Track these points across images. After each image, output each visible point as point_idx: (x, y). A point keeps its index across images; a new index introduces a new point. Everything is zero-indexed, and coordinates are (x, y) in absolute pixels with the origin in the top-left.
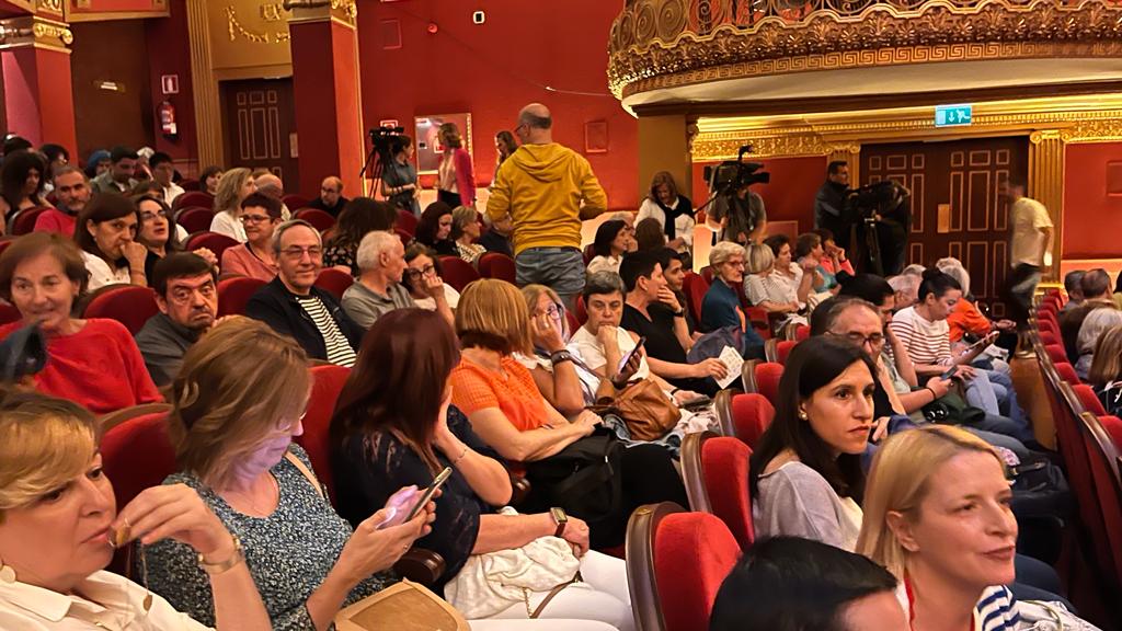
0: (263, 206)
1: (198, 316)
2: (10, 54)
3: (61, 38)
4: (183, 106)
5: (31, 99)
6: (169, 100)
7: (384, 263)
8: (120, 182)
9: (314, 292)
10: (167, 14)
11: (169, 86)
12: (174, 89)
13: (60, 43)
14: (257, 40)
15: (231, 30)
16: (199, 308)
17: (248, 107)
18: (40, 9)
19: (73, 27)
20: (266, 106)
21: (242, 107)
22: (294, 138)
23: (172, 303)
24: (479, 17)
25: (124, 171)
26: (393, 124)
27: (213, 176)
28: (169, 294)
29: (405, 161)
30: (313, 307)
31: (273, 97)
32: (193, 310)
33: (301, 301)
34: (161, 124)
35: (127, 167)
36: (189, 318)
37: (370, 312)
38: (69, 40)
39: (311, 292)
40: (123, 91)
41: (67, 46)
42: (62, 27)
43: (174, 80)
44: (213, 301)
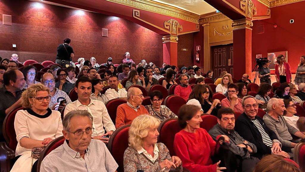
0: (235, 88)
1: (230, 126)
2: (165, 44)
3: (176, 39)
4: (201, 53)
5: (169, 54)
6: (198, 52)
7: (274, 108)
8: (189, 75)
9: (256, 118)
10: (199, 31)
11: (198, 49)
12: (199, 49)
13: (175, 41)
14: (221, 35)
15: (215, 33)
16: (230, 124)
17: (217, 52)
18: (172, 33)
19: (179, 37)
20: (222, 52)
21: (216, 53)
22: (230, 60)
23: (222, 121)
24: (292, 21)
25: (190, 73)
26: (261, 56)
27: (210, 73)
28: (222, 119)
29: (266, 67)
30: (256, 123)
31: (224, 50)
32: (228, 124)
33: (253, 121)
34: (196, 58)
35: (191, 71)
36: (227, 126)
37: (273, 125)
38: (177, 40)
39: (255, 118)
40: (188, 50)
41: (177, 41)
42: (176, 37)
43: (199, 47)
44: (234, 123)
